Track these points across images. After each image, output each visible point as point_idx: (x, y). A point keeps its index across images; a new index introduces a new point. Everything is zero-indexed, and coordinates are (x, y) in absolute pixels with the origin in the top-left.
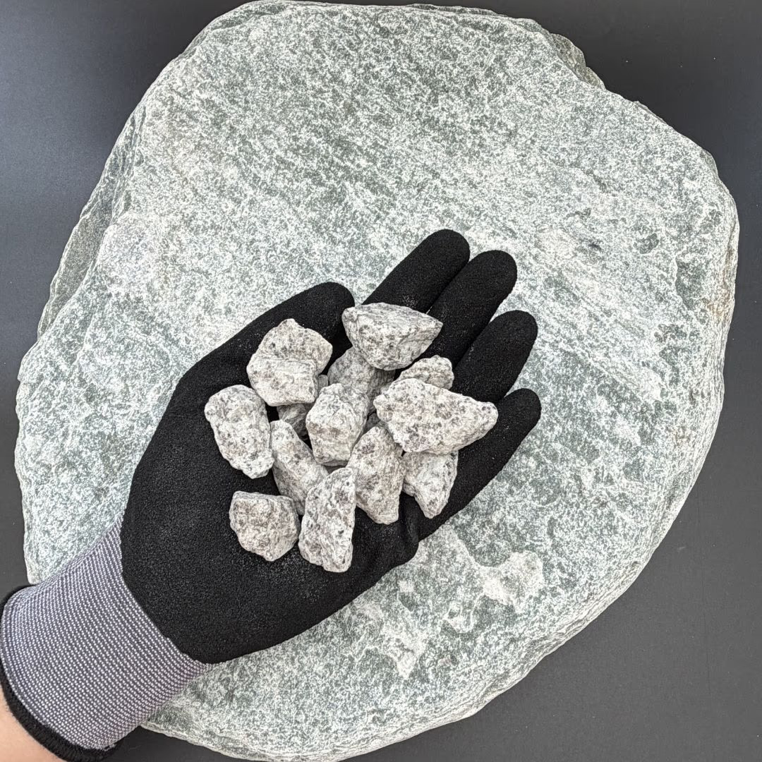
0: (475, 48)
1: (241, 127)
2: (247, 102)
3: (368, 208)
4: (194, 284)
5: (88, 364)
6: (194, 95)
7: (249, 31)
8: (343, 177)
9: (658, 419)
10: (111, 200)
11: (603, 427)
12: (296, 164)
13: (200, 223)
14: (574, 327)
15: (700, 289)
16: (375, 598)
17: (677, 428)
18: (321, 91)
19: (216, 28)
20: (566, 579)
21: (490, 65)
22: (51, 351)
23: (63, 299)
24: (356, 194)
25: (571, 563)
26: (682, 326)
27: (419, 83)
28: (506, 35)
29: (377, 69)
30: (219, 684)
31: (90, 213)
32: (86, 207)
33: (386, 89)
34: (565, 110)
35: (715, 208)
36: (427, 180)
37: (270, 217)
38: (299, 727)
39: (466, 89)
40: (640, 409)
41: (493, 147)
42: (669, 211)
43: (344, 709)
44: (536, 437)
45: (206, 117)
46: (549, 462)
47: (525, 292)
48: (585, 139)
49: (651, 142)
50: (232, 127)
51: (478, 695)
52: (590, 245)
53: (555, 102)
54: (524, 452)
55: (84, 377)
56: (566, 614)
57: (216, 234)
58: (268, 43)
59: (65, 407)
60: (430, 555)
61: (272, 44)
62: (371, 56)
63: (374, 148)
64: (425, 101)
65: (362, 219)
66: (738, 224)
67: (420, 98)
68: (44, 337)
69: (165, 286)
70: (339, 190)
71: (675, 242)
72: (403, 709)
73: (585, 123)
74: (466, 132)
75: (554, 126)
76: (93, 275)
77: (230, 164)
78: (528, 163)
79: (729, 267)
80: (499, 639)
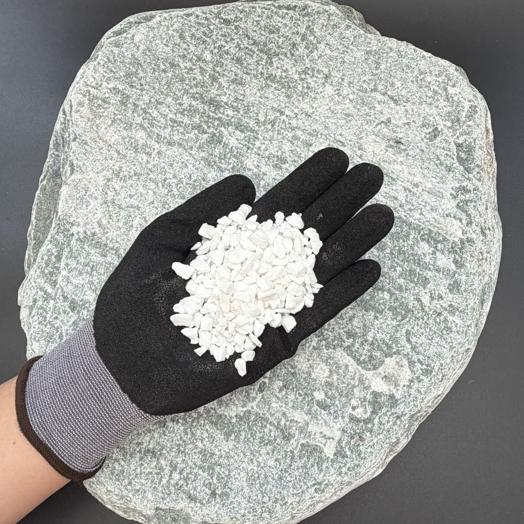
0: (291, 23)
1: (141, 103)
2: (141, 85)
3: (240, 143)
4: (131, 216)
5: (67, 285)
6: (103, 86)
7: (133, 36)
8: (218, 125)
9: (464, 250)
10: (59, 169)
11: (429, 262)
12: (184, 121)
13: (126, 173)
14: (396, 199)
15: (473, 159)
16: (300, 407)
17: (477, 254)
18: (191, 69)
19: (110, 37)
20: (425, 369)
21: (303, 32)
22: (39, 281)
23: (39, 243)
24: (230, 135)
25: (426, 358)
26: (467, 186)
27: (257, 52)
28: (309, 11)
29: (226, 48)
30: (204, 487)
31: (46, 180)
32: (42, 177)
33: (236, 61)
34: (360, 55)
35: (472, 103)
36: (276, 118)
37: (174, 161)
38: (265, 506)
39: (291, 52)
40: (450, 246)
41: (317, 87)
42: (442, 110)
43: (294, 488)
44: (386, 278)
45: (115, 100)
46: (397, 292)
49: (421, 67)
50: (134, 104)
51: (382, 459)
52: (395, 142)
53: (352, 50)
54: (380, 289)
55: (66, 295)
56: (430, 392)
57: (139, 179)
58: (148, 42)
59: (56, 318)
60: (330, 371)
61: (150, 42)
62: (221, 40)
63: (236, 102)
64: (264, 64)
65: (238, 152)
66: (489, 112)
67: (260, 62)
68: (31, 272)
69: (111, 221)
70: (218, 134)
71: (450, 130)
72: (334, 479)
73: (375, 61)
74: (296, 80)
75: (355, 66)
76: (58, 222)
77: (138, 129)
78: (343, 94)
79: (489, 141)
80: (389, 418)
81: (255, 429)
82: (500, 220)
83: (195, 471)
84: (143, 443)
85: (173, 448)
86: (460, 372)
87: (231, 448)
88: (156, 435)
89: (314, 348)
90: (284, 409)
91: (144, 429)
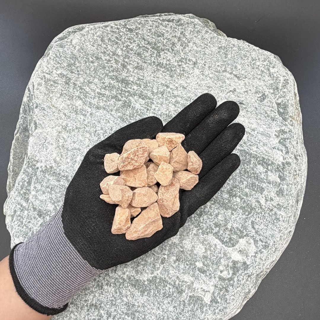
0: (171, 30)
1: (78, 83)
2: (78, 71)
3: (142, 106)
4: (75, 155)
5: (35, 201)
6: (54, 73)
7: (72, 40)
8: (128, 95)
9: (285, 170)
10: (27, 126)
11: (263, 178)
12: (106, 94)
13: (71, 128)
15: (288, 112)
16: (188, 273)
17: (293, 172)
18: (109, 61)
19: (56, 42)
20: (264, 245)
21: (179, 36)
22: (17, 198)
23: (16, 174)
24: (136, 102)
25: (265, 238)
26: (285, 129)
27: (151, 49)
28: (182, 22)
29: (131, 47)
31: (18, 134)
32: (16, 131)
33: (137, 54)
34: (215, 49)
35: (285, 78)
36: (164, 90)
37: (101, 119)
39: (171, 48)
40: (276, 167)
41: (189, 70)
42: (267, 83)
44: (237, 188)
45: (62, 81)
46: (245, 197)
48: (226, 60)
49: (253, 56)
50: (74, 83)
51: (240, 303)
53: (210, 47)
54: (234, 196)
55: (35, 207)
56: (268, 259)
57: (79, 131)
58: (81, 44)
59: (29, 222)
60: (206, 249)
61: (83, 44)
63: (138, 81)
64: (155, 56)
65: (141, 112)
66: (295, 83)
67: (153, 55)
68: (12, 193)
69: (62, 158)
70: (128, 101)
71: (273, 95)
72: (211, 317)
73: (224, 53)
74: (176, 66)
75: (212, 57)
76: (28, 161)
77: (77, 100)
78: (205, 74)
79: (296, 101)
80: (244, 277)
81: (160, 288)
82: (305, 149)
83: (123, 316)
84: (89, 300)
85: (108, 302)
86: (286, 246)
87: (145, 301)
88: (97, 295)
89: (195, 234)
90: (177, 274)
91: (89, 291)
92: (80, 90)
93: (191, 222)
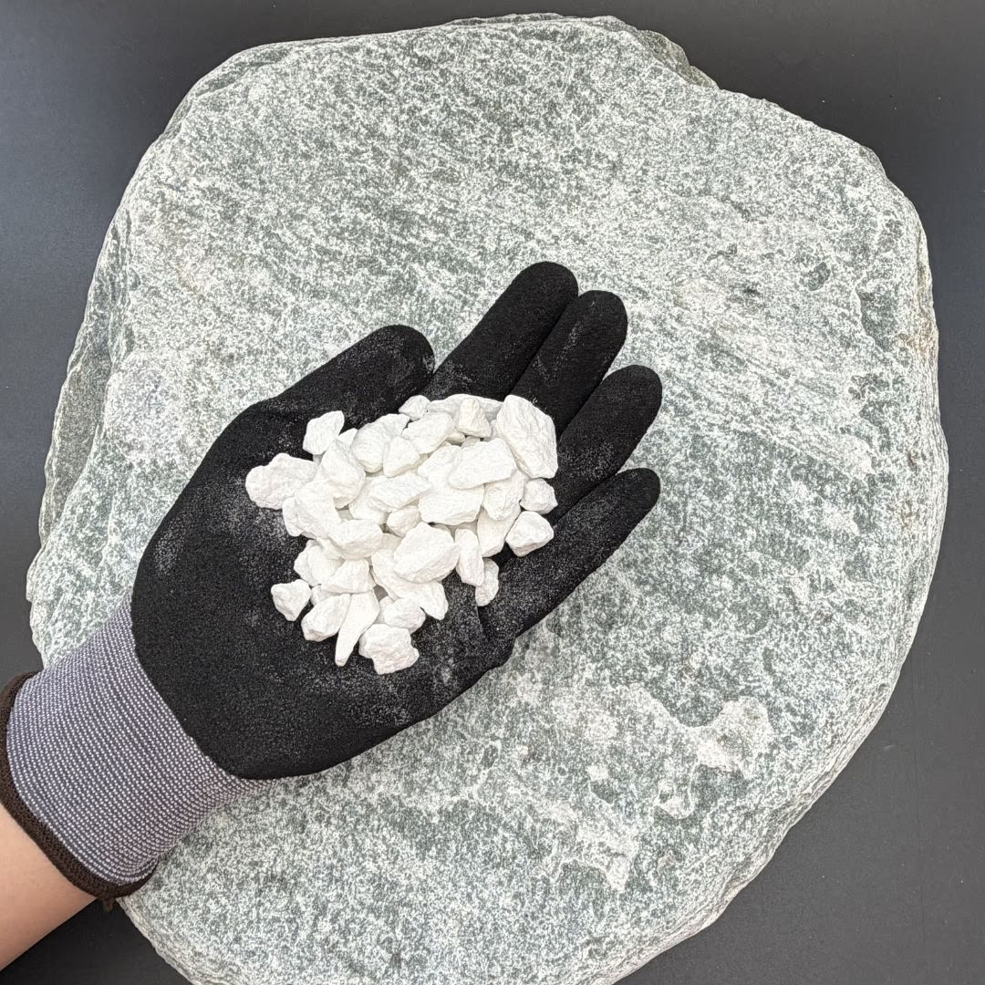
0: (547, 64)
1: (261, 216)
2: (262, 182)
3: (449, 293)
5: (119, 563)
6: (190, 185)
7: (247, 89)
8: (408, 258)
9: (875, 497)
10: (106, 341)
11: (808, 520)
12: (344, 252)
13: (232, 350)
14: (746, 399)
15: (894, 323)
16: (561, 796)
17: (900, 505)
18: (357, 152)
19: (202, 92)
20: (799, 723)
21: (570, 82)
22: (66, 554)
23: (67, 483)
24: (430, 277)
25: (802, 702)
26: (881, 374)
27: (482, 120)
28: (582, 41)
29: (423, 112)
30: (378, 947)
31: (80, 364)
32: (73, 357)
33: (442, 136)
34: (678, 125)
35: (892, 217)
36: (518, 245)
37: (323, 327)
39: (546, 119)
40: (849, 488)
41: (595, 187)
42: (835, 231)
43: (550, 949)
44: (726, 549)
45: (213, 210)
46: (747, 577)
47: (673, 366)
48: (710, 157)
49: (795, 148)
50: (248, 218)
51: (717, 895)
52: (745, 292)
53: (662, 116)
54: (716, 571)
55: (117, 580)
56: (810, 768)
57: (256, 360)
58: (276, 102)
60: (620, 727)
61: (280, 101)
62: (414, 96)
63: (441, 215)
64: (496, 142)
65: (445, 309)
66: (923, 233)
67: (488, 139)
68: (53, 537)
69: (203, 440)
70: (407, 276)
71: (851, 269)
72: (626, 932)
73: (707, 136)
74: (556, 174)
75: (669, 147)
76: (103, 443)
77: (256, 267)
78: (645, 200)
79: (923, 289)
80: (731, 816)
81: (476, 836)
82: (944, 439)
83: (362, 916)
84: (262, 862)
85: (319, 872)
86: (866, 730)
87: (430, 873)
88: (287, 848)
89: (590, 683)
90: (530, 798)
91: (264, 837)
92: (267, 239)
93: (580, 644)
